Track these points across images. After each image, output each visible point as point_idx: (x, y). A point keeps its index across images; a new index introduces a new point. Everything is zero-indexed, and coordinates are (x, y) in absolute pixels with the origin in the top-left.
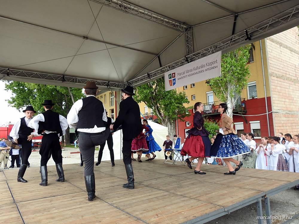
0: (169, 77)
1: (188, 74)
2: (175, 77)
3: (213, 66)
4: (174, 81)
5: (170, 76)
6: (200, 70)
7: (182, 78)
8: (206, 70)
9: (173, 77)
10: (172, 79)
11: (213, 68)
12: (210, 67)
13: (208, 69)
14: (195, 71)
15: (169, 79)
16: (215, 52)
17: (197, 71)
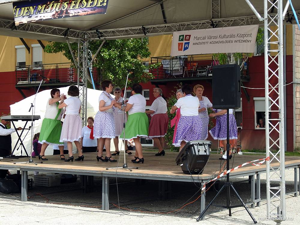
0: (179, 39)
1: (210, 41)
2: (189, 40)
4: (187, 45)
5: (181, 38)
6: (228, 39)
7: (201, 43)
8: (236, 41)
10: (184, 42)
11: (245, 41)
12: (242, 39)
13: (239, 41)
14: (221, 40)
15: (179, 41)
16: (251, 24)
17: (224, 40)
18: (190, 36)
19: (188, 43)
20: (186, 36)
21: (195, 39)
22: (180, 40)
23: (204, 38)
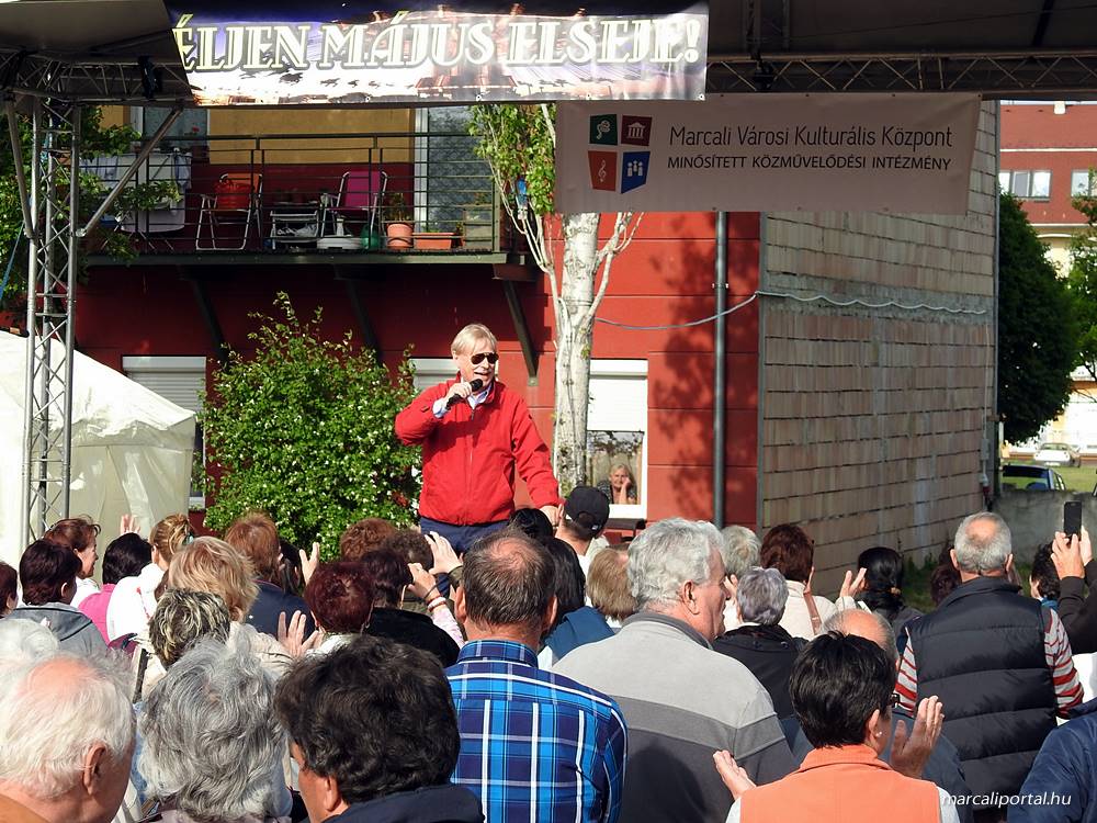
0: (594, 132)
1: (750, 152)
2: (645, 142)
3: (923, 151)
4: (635, 168)
5: (604, 127)
6: (844, 150)
7: (709, 162)
8: (878, 162)
9: (625, 141)
10: (621, 149)
11: (921, 163)
12: (906, 151)
13: (895, 161)
14: (807, 152)
15: (593, 140)
16: (945, 90)
17: (823, 151)
18: (646, 121)
19: (644, 158)
20: (628, 120)
21: (679, 139)
22: (599, 137)
23: (722, 138)
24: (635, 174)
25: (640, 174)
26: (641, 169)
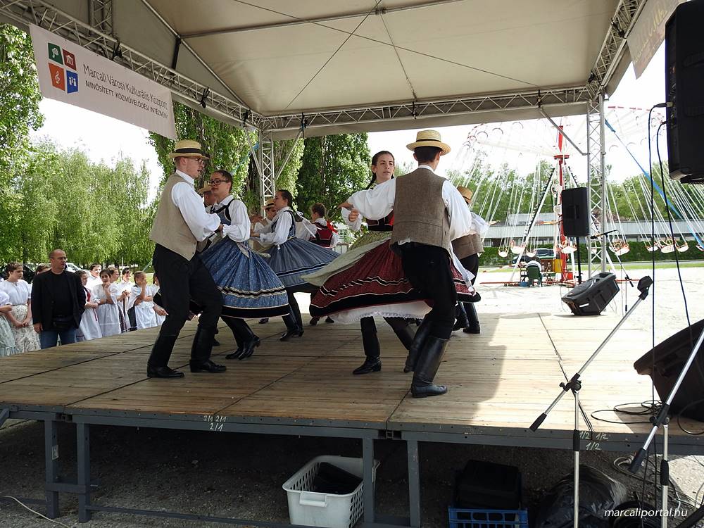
1: (111, 87)
2: (74, 67)
10: (66, 68)
11: (161, 114)
18: (72, 56)
19: (75, 76)
20: (66, 53)
21: (87, 72)
22: (54, 56)
23: (103, 78)
24: (73, 84)
25: (75, 85)
26: (75, 83)
